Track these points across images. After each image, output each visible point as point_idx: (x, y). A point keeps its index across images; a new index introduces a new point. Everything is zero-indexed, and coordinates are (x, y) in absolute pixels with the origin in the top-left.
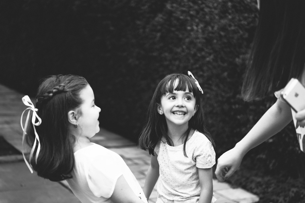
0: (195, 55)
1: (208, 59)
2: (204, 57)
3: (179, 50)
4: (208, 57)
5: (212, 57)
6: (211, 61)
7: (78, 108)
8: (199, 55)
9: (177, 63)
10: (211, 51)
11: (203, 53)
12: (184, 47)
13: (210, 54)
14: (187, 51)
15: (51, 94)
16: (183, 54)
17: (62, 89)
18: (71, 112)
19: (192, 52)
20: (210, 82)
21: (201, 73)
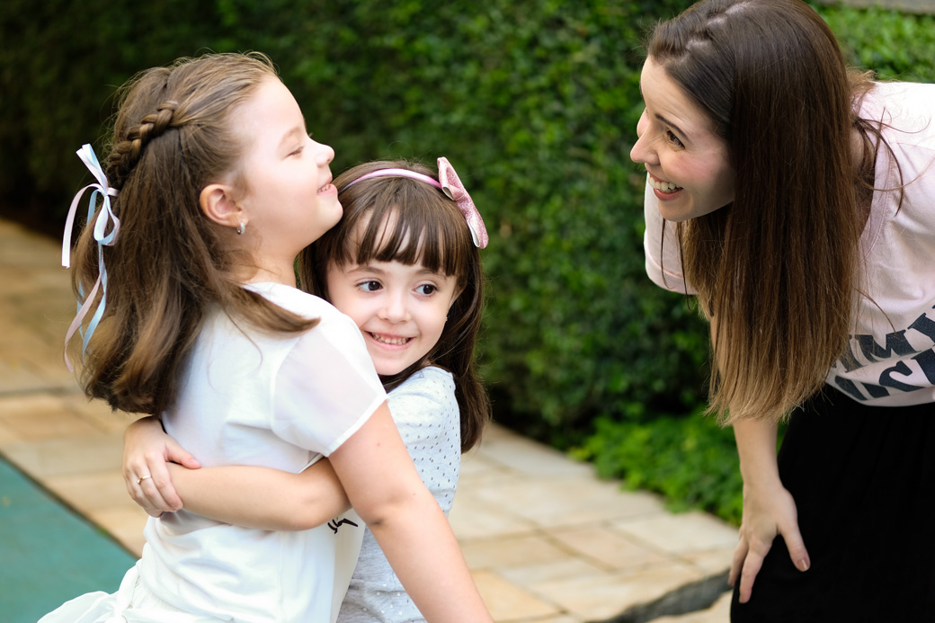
0: (533, 42)
1: (579, 57)
2: (564, 51)
3: (477, 25)
4: (579, 49)
5: (594, 48)
6: (592, 62)
7: (231, 171)
8: (547, 42)
9: (470, 71)
10: (591, 28)
11: (562, 36)
12: (495, 14)
13: (588, 39)
14: (505, 28)
15: (137, 142)
16: (492, 39)
17: (168, 118)
18: (209, 189)
19: (525, 33)
20: (589, 139)
21: (555, 106)
